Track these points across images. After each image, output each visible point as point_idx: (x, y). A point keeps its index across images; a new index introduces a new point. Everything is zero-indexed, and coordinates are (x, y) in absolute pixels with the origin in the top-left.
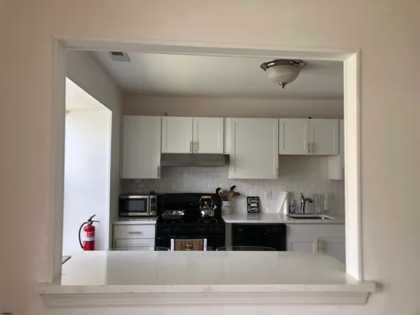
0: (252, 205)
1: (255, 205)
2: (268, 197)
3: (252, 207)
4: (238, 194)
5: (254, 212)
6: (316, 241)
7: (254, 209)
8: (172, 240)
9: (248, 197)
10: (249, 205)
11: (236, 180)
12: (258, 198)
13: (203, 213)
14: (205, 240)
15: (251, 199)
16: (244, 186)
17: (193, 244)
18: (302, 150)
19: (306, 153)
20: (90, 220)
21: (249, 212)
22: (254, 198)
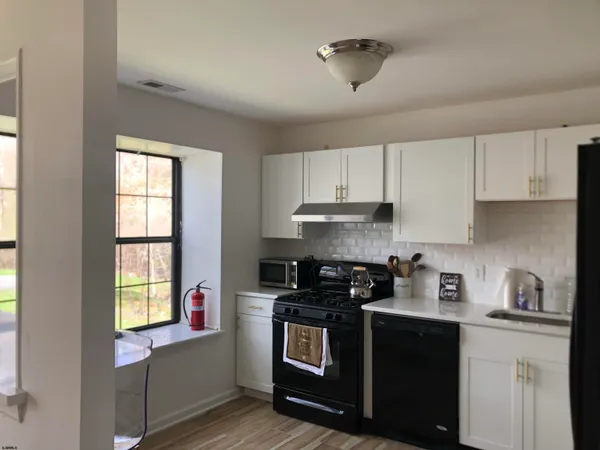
0: (449, 287)
1: (453, 287)
2: (478, 276)
3: (447, 291)
4: (422, 267)
5: (449, 299)
6: (516, 363)
7: (450, 294)
8: (286, 324)
9: (442, 274)
10: (442, 286)
11: (424, 244)
12: (460, 276)
13: (352, 291)
14: (325, 330)
15: (446, 277)
16: (436, 254)
17: (309, 333)
18: (520, 192)
19: (526, 196)
20: (198, 286)
21: (440, 298)
22: (452, 275)
